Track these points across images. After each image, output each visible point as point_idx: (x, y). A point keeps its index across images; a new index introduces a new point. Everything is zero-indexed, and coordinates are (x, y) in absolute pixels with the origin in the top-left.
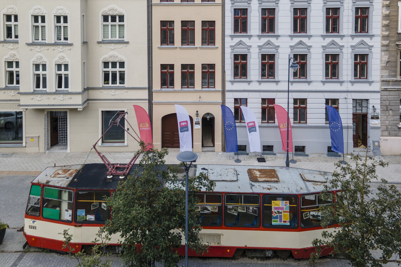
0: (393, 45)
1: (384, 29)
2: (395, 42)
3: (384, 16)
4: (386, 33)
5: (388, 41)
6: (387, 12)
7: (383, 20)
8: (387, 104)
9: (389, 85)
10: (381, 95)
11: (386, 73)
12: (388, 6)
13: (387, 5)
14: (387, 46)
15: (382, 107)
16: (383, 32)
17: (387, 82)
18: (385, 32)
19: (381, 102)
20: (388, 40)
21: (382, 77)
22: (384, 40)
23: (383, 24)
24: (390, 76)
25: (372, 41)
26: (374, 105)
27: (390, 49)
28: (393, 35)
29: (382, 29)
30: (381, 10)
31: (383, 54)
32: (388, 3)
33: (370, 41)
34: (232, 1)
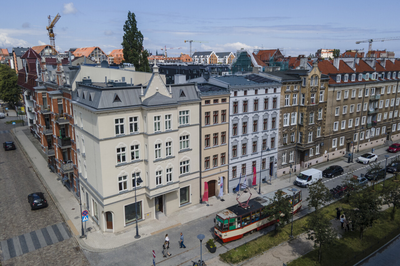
3: (280, 120)
10: (278, 153)
13: (281, 115)
14: (280, 133)
15: (278, 158)
16: (279, 127)
17: (280, 148)
20: (280, 130)
21: (278, 146)
23: (279, 124)
25: (276, 131)
28: (282, 128)
31: (279, 136)
34: (232, 120)
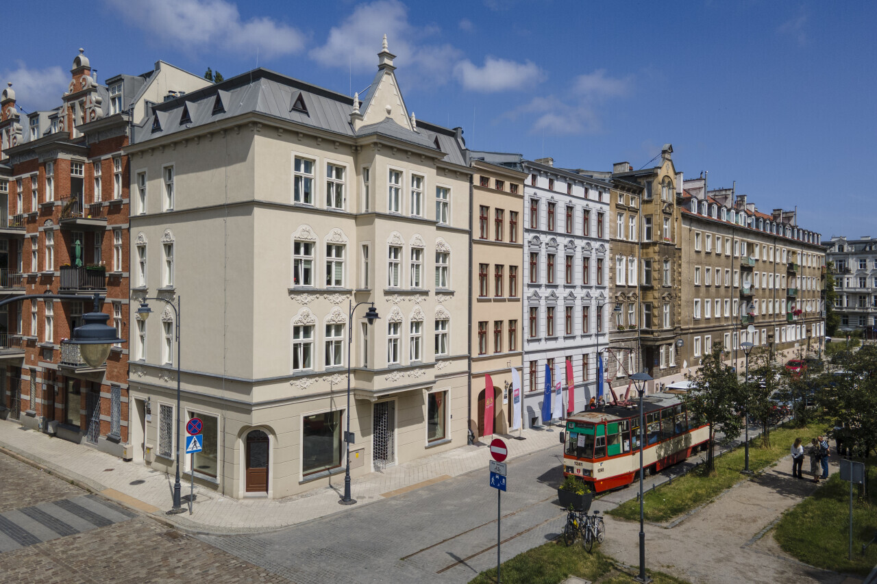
1: (610, 281)
2: (615, 294)
3: (610, 269)
5: (612, 293)
6: (611, 265)
7: (609, 272)
9: (612, 337)
11: (610, 324)
12: (612, 259)
14: (611, 297)
17: (612, 334)
18: (610, 284)
21: (609, 328)
23: (610, 277)
24: (613, 327)
25: (605, 293)
27: (612, 301)
28: (614, 286)
31: (610, 305)
32: (612, 256)
34: (529, 242)
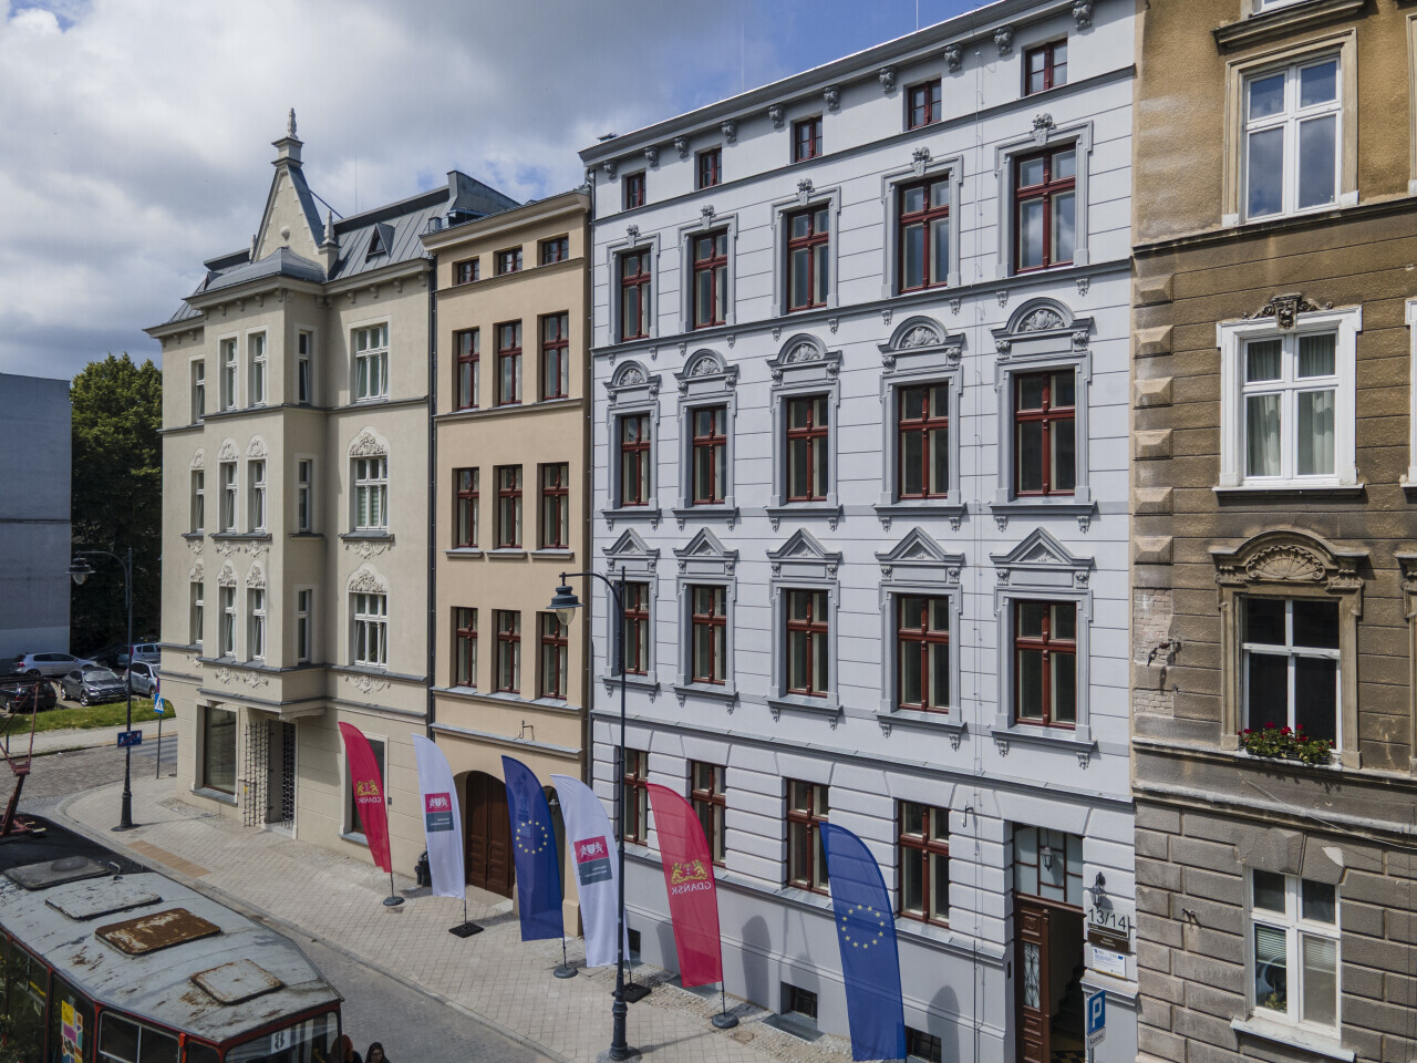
0: (1194, 559)
1: (1146, 473)
2: (1208, 543)
3: (1142, 407)
4: (1157, 495)
5: (1168, 539)
6: (1159, 385)
7: (1137, 428)
8: (1172, 881)
9: (1178, 777)
10: (1136, 827)
11: (1161, 710)
12: (1160, 353)
13: (1153, 345)
14: (1164, 561)
15: (1146, 890)
16: (1139, 491)
17: (1168, 761)
18: (1149, 490)
19: (1137, 862)
20: (1168, 534)
21: (1141, 725)
22: (1149, 530)
23: (1139, 449)
24: (1179, 725)
25: (1088, 536)
26: (1105, 871)
27: (1182, 582)
28: (1193, 503)
29: (1137, 473)
30: (1126, 377)
31: (1145, 602)
32: (1159, 338)
33: (1081, 536)
34: (609, 388)
